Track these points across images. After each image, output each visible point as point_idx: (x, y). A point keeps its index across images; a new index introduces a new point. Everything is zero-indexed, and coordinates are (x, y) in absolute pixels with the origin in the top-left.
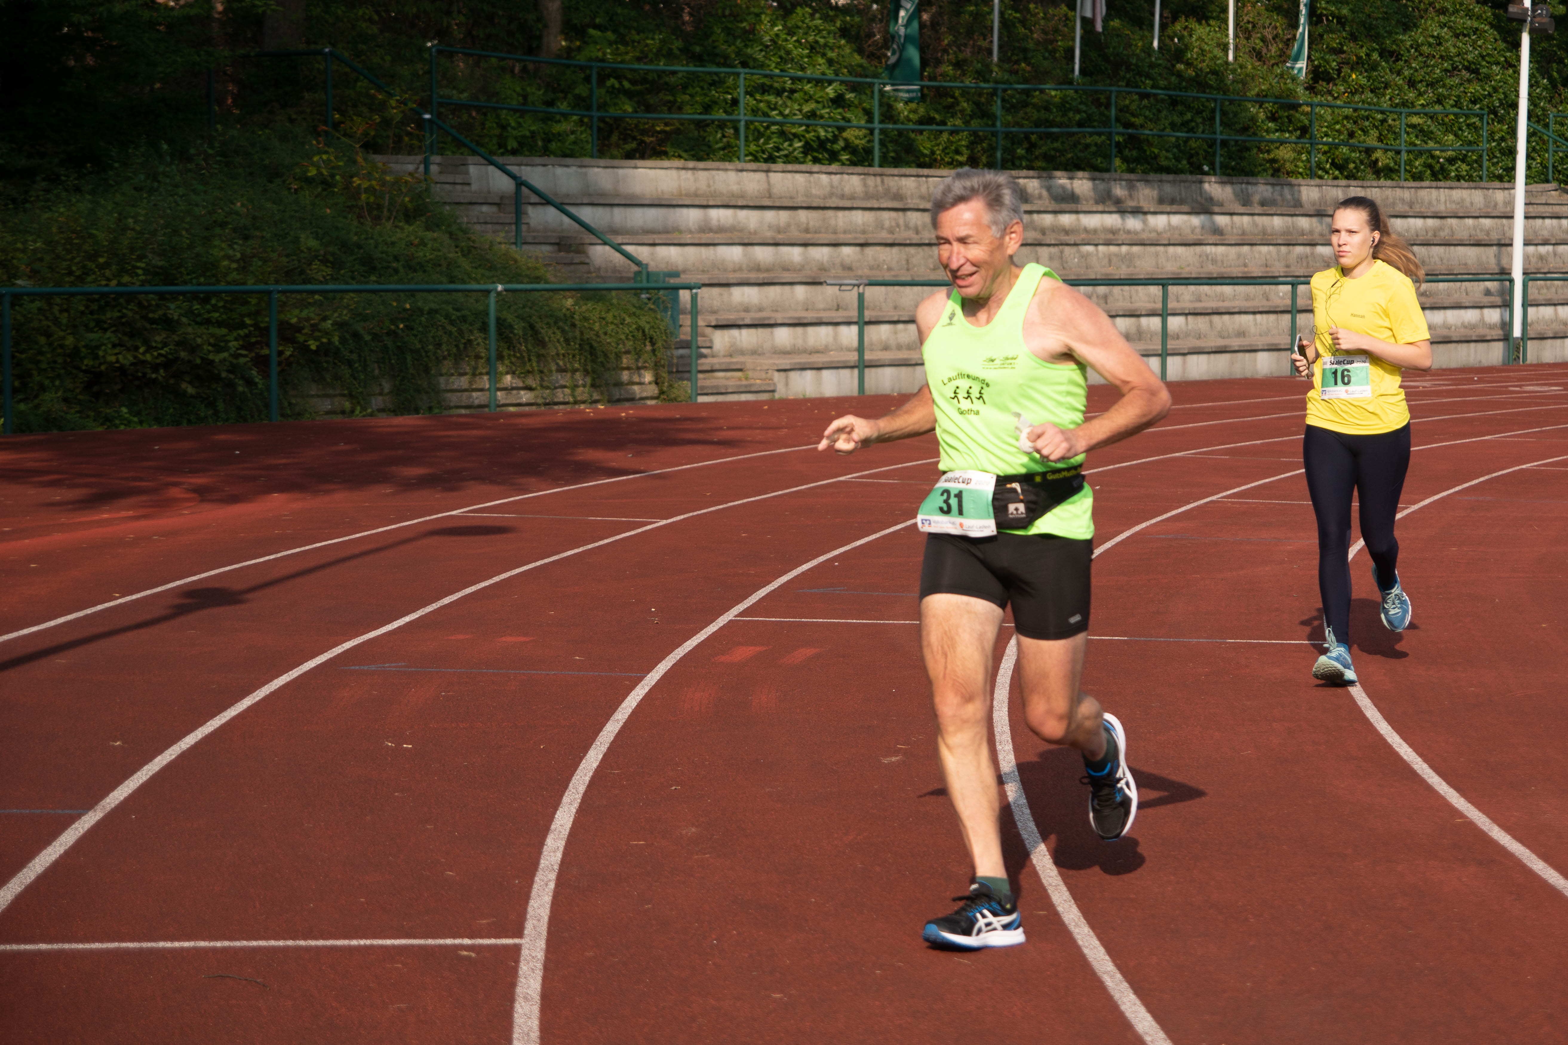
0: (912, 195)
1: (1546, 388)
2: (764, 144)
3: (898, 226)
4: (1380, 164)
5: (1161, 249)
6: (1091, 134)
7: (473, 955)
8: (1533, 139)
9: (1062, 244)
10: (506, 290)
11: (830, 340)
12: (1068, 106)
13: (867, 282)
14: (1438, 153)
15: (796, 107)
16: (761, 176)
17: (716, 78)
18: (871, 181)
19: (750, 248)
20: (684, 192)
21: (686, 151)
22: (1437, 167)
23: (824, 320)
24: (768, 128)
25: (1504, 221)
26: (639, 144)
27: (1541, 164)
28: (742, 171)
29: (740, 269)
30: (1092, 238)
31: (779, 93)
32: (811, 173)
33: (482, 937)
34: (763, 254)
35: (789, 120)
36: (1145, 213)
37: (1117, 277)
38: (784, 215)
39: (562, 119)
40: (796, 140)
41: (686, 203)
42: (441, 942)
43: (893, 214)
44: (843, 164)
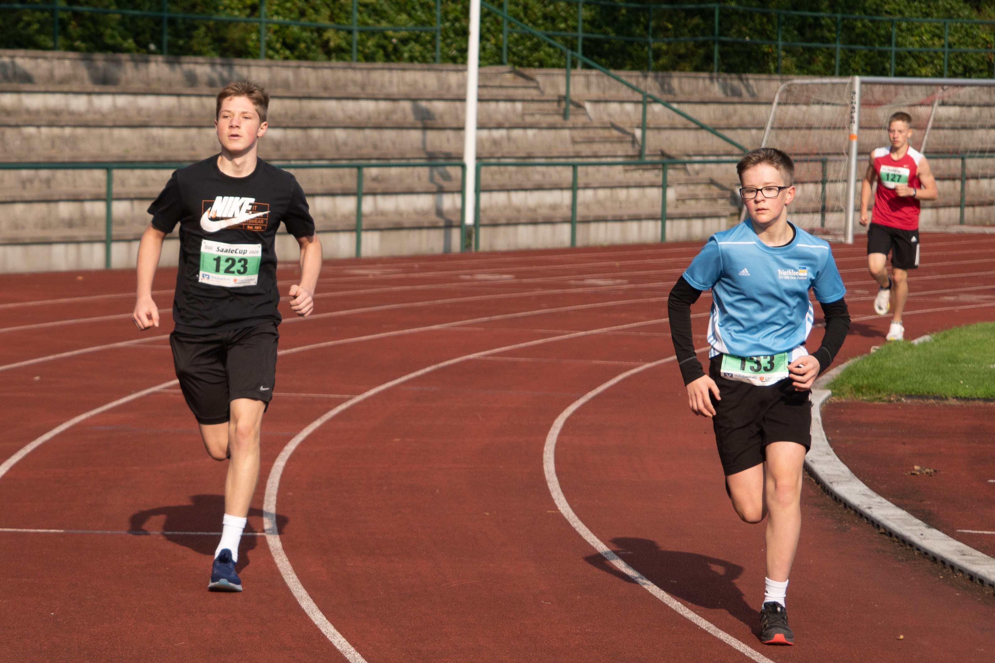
1: (497, 277)
4: (332, 44)
5: (105, 131)
8: (488, 19)
14: (390, 33)
22: (390, 48)
25: (458, 104)
27: (496, 45)
30: (35, 119)
36: (89, 94)
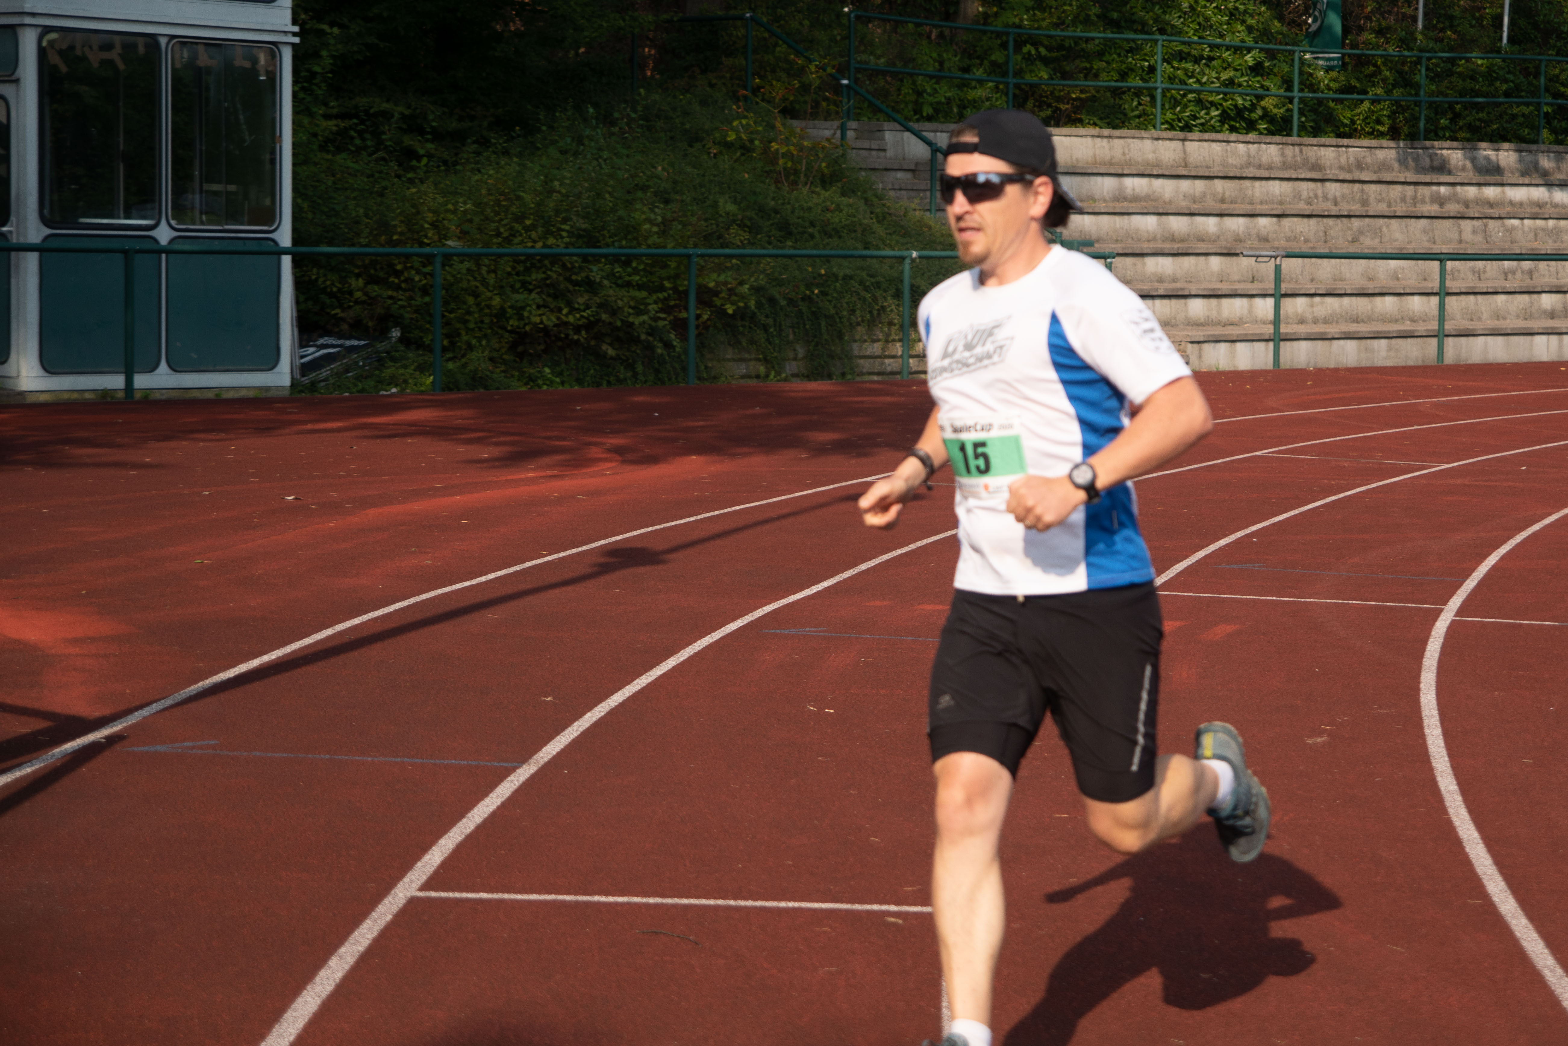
0: (1331, 165)
2: (1180, 112)
3: (1316, 196)
6: (1518, 105)
7: (900, 921)
9: (1486, 218)
10: (920, 257)
11: (1245, 312)
12: (1494, 75)
13: (1284, 253)
15: (1214, 75)
16: (1177, 145)
17: (1132, 45)
18: (1289, 151)
19: (1164, 218)
20: (1098, 160)
21: (1101, 119)
23: (1239, 292)
24: (1185, 95)
26: (1054, 112)
28: (1158, 139)
29: (1154, 239)
30: (1518, 211)
31: (1197, 60)
32: (1228, 142)
33: (908, 904)
34: (1178, 224)
35: (1207, 88)
37: (1543, 252)
38: (1200, 184)
39: (978, 86)
40: (1213, 108)
41: (1101, 171)
42: (868, 907)
43: (1311, 185)
44: (1261, 133)
